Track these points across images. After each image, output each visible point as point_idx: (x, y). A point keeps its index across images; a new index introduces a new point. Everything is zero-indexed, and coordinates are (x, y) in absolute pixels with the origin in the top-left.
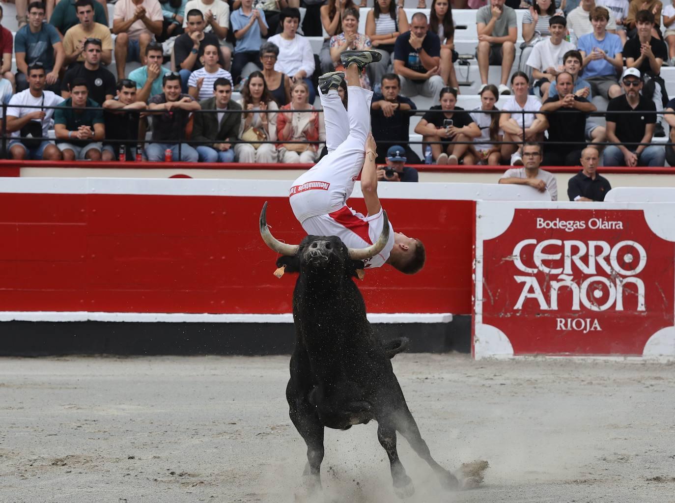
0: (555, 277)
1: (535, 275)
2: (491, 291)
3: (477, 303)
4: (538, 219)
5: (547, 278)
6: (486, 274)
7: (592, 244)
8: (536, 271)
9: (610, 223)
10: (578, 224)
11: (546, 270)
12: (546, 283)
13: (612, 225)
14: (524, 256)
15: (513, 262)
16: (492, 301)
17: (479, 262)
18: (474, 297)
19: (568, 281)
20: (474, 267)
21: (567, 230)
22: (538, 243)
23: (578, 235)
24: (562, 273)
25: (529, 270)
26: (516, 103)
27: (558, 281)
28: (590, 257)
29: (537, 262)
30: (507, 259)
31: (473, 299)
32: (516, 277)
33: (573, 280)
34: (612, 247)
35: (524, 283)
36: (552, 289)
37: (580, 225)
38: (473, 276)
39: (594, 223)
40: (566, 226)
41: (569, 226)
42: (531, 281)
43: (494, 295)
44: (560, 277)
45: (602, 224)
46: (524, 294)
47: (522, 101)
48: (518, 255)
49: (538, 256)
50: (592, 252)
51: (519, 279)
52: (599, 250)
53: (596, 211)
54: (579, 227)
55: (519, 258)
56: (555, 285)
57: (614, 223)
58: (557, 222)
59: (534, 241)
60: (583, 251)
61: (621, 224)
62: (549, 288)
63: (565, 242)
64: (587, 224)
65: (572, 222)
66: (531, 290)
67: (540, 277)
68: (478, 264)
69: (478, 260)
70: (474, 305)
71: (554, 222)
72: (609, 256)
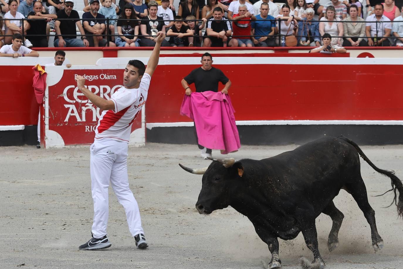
0: (84, 105)
1: (74, 104)
2: (53, 113)
3: (46, 119)
4: (75, 75)
5: (80, 105)
6: (50, 104)
7: (102, 87)
8: (74, 102)
9: (110, 76)
10: (95, 77)
11: (80, 101)
12: (79, 108)
13: (111, 77)
14: (69, 94)
15: (63, 97)
16: (54, 118)
17: (47, 98)
18: (45, 116)
19: (90, 106)
20: (44, 100)
21: (89, 80)
22: (75, 87)
23: (94, 83)
24: (87, 102)
25: (71, 101)
27: (86, 106)
28: (101, 94)
29: (75, 97)
30: (60, 96)
31: (44, 117)
32: (65, 105)
33: (92, 106)
34: (111, 88)
35: (69, 108)
36: (83, 111)
37: (96, 77)
38: (44, 105)
39: (102, 77)
40: (89, 78)
41: (90, 78)
42: (72, 107)
43: (54, 115)
44: (87, 104)
45: (106, 77)
46: (69, 114)
48: (66, 93)
49: (76, 94)
50: (102, 91)
51: (66, 106)
52: (105, 90)
54: (95, 79)
55: (66, 95)
56: (84, 109)
57: (112, 76)
58: (85, 76)
59: (73, 86)
60: (97, 91)
61: (115, 77)
62: (81, 110)
63: (89, 86)
64: (99, 77)
65: (92, 76)
66: (73, 112)
67: (77, 105)
68: (46, 99)
69: (46, 96)
70: (45, 120)
71: (83, 76)
72: (110, 93)
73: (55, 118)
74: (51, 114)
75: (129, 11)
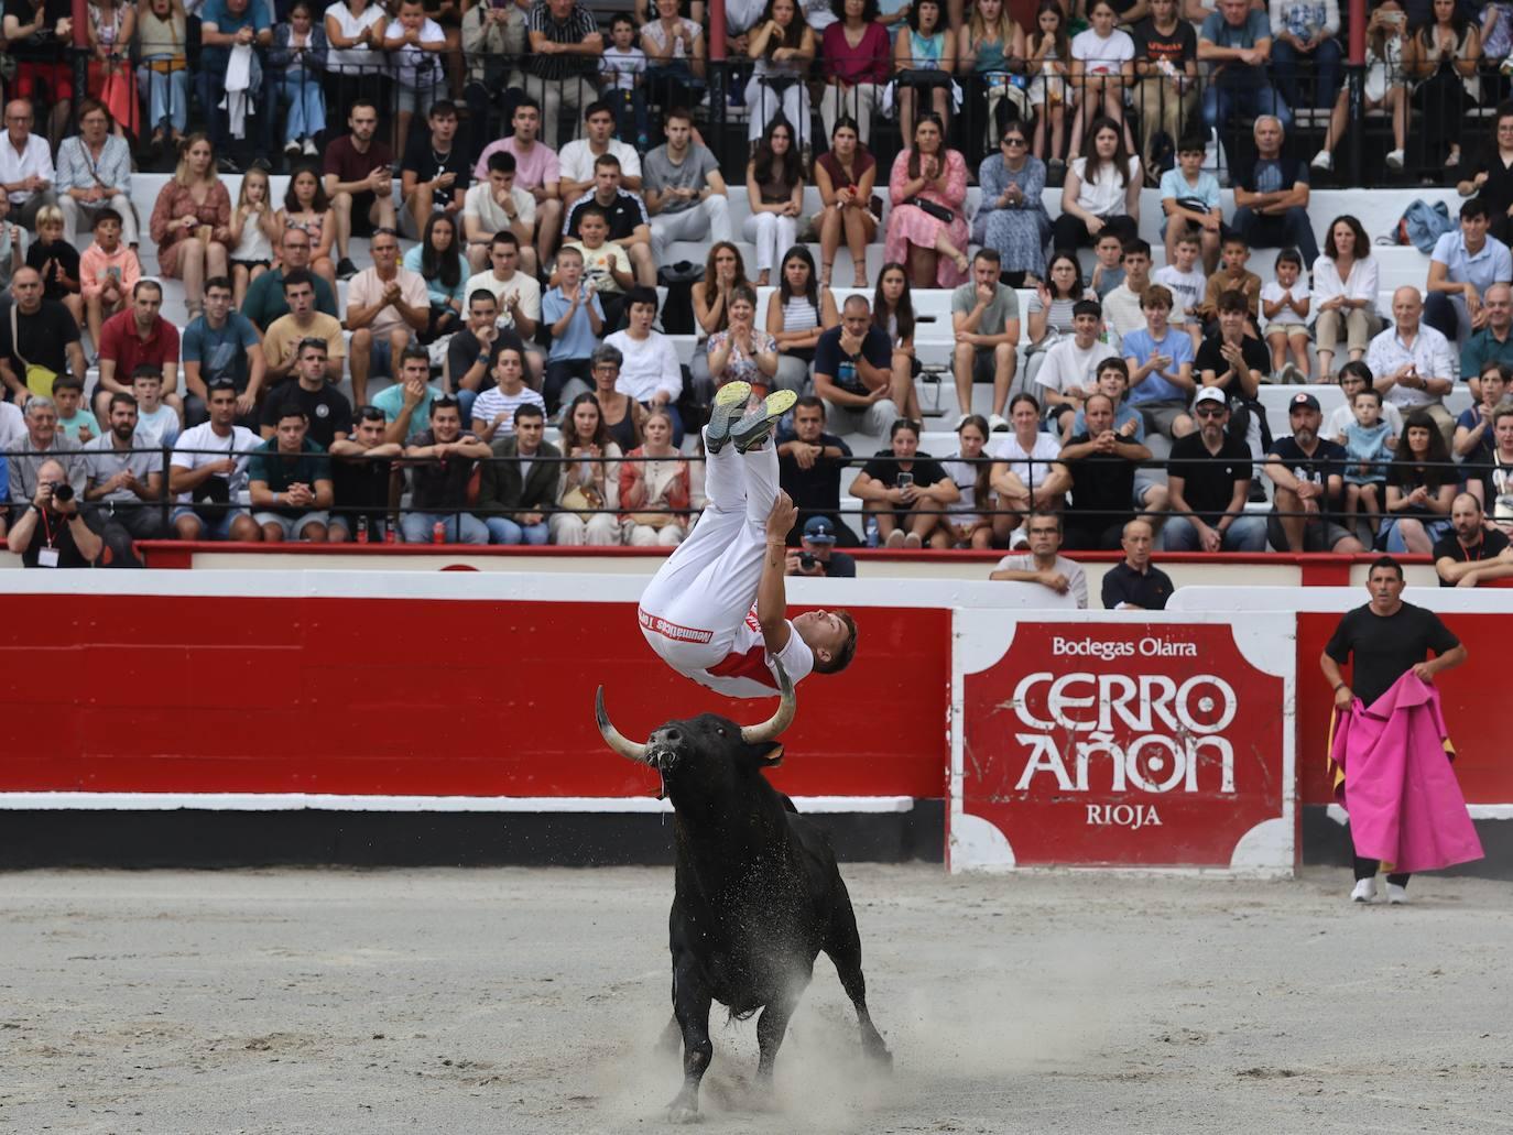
0: (1084, 737)
1: (1050, 733)
2: (978, 759)
3: (954, 779)
4: (1056, 639)
5: (1071, 738)
6: (968, 731)
7: (1146, 681)
8: (1051, 726)
9: (1175, 646)
10: (1122, 648)
11: (1069, 724)
12: (1068, 746)
13: (1178, 649)
14: (1033, 701)
15: (1013, 710)
16: (979, 777)
17: (957, 711)
18: (950, 769)
19: (1106, 743)
20: (949, 719)
21: (1103, 657)
22: (1055, 679)
23: (1120, 666)
24: (1096, 729)
25: (1041, 725)
26: (1019, 446)
27: (1090, 742)
28: (1142, 703)
29: (1055, 710)
30: (1004, 705)
31: (947, 773)
32: (1018, 736)
33: (1113, 741)
34: (1178, 686)
35: (1031, 747)
36: (1079, 756)
37: (1126, 649)
38: (948, 734)
39: (1149, 647)
40: (1102, 650)
41: (1106, 651)
42: (1044, 743)
43: (983, 767)
44: (1092, 736)
45: (1163, 647)
46: (1033, 764)
47: (1028, 442)
48: (1023, 698)
49: (1056, 702)
50: (1145, 693)
51: (1024, 739)
52: (1157, 691)
53: (1151, 625)
54: (1123, 653)
55: (1023, 704)
56: (1084, 749)
57: (1182, 646)
58: (1087, 644)
59: (1048, 676)
60: (1129, 694)
61: (1193, 647)
62: (1074, 753)
63: (1101, 678)
64: (1136, 647)
65: (1111, 644)
66: (1045, 758)
67: (1060, 735)
68: (955, 715)
69: (955, 707)
70: (949, 783)
71: (1082, 644)
72: (1173, 701)
73: (985, 777)
74: (972, 763)
75: (1422, 433)
